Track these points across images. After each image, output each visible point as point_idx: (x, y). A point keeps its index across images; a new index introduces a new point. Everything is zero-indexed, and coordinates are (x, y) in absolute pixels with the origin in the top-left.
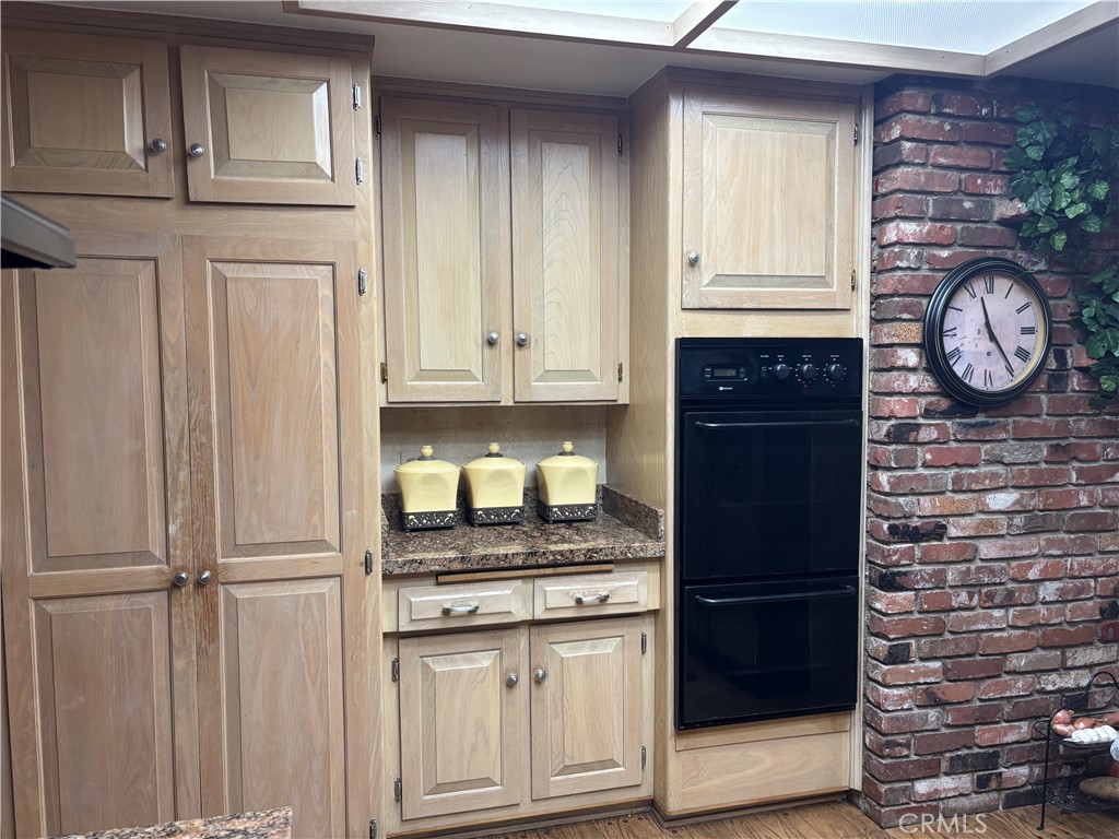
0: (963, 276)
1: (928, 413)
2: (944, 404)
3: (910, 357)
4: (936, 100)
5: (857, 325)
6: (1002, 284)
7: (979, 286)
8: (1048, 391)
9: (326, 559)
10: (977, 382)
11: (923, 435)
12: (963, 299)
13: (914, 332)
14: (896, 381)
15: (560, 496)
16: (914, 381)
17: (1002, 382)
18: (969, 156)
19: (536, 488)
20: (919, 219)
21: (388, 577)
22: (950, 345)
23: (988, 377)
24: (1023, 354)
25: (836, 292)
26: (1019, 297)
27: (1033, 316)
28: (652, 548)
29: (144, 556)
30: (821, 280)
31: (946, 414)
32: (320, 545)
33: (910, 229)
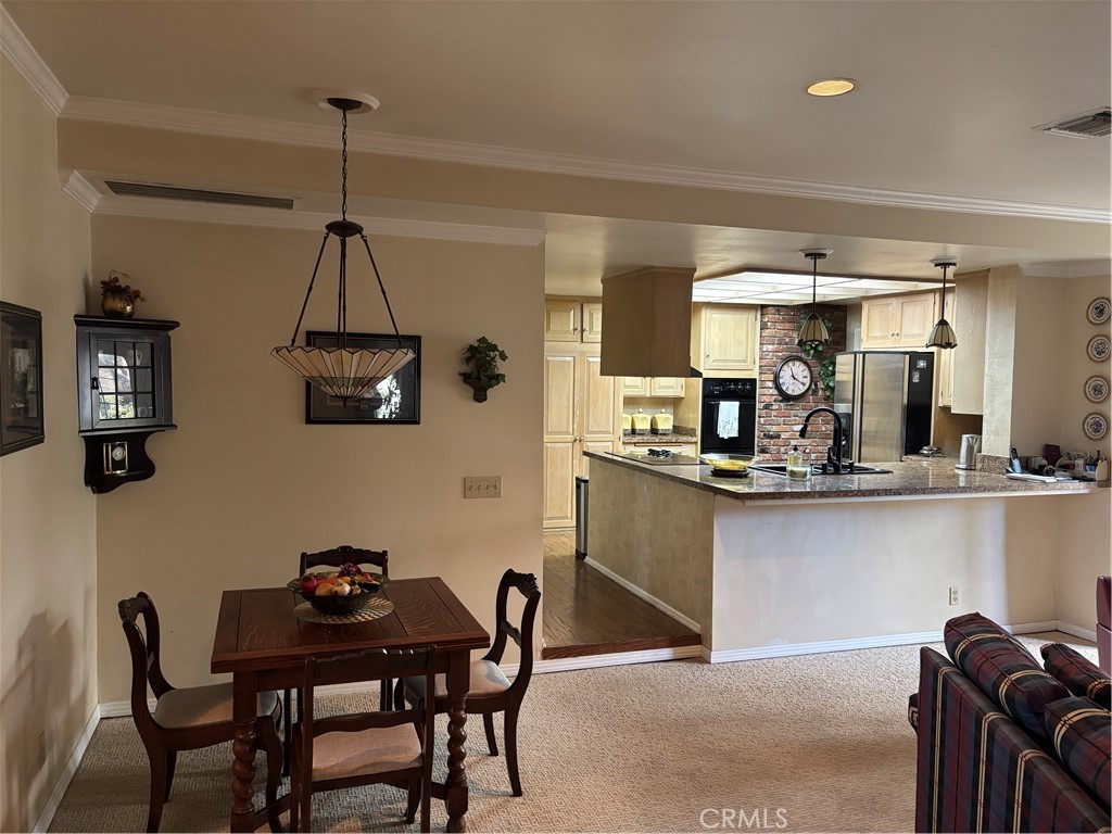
0: (787, 360)
1: (775, 401)
2: (780, 398)
3: (770, 384)
4: (778, 310)
5: (755, 375)
6: (797, 363)
7: (790, 364)
8: (812, 395)
10: (790, 392)
11: (774, 407)
12: (785, 367)
13: (771, 377)
14: (765, 391)
15: (661, 426)
16: (771, 391)
17: (797, 392)
18: (788, 326)
19: (653, 422)
20: (773, 344)
21: (624, 443)
22: (781, 381)
23: (793, 390)
24: (804, 384)
25: (749, 364)
26: (803, 367)
27: (807, 373)
28: (694, 439)
29: (568, 433)
30: (745, 361)
31: (781, 401)
32: (608, 432)
33: (770, 347)
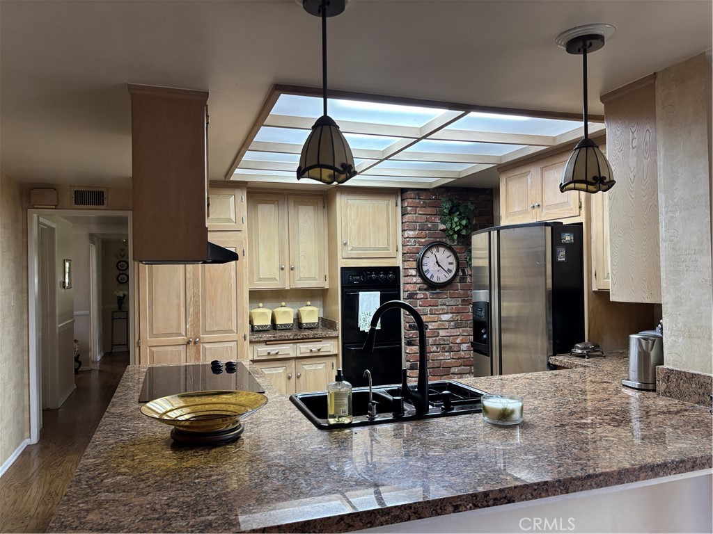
0: (430, 247)
1: (420, 289)
2: (425, 286)
3: (414, 272)
4: (418, 194)
5: (398, 262)
6: (442, 249)
7: (434, 250)
8: (460, 282)
9: (233, 336)
10: (435, 280)
11: (419, 296)
12: (429, 254)
13: (414, 264)
14: (409, 279)
15: (305, 320)
16: (415, 279)
17: (443, 280)
18: (429, 210)
19: (298, 318)
20: (415, 230)
21: (251, 342)
22: (425, 268)
23: (439, 278)
24: (450, 271)
25: (391, 252)
26: (448, 253)
27: (452, 259)
28: (334, 334)
29: (179, 334)
30: (386, 249)
31: (426, 290)
32: (231, 331)
33: (411, 233)
